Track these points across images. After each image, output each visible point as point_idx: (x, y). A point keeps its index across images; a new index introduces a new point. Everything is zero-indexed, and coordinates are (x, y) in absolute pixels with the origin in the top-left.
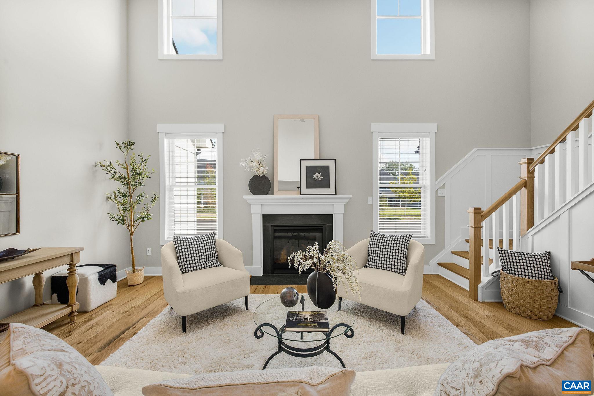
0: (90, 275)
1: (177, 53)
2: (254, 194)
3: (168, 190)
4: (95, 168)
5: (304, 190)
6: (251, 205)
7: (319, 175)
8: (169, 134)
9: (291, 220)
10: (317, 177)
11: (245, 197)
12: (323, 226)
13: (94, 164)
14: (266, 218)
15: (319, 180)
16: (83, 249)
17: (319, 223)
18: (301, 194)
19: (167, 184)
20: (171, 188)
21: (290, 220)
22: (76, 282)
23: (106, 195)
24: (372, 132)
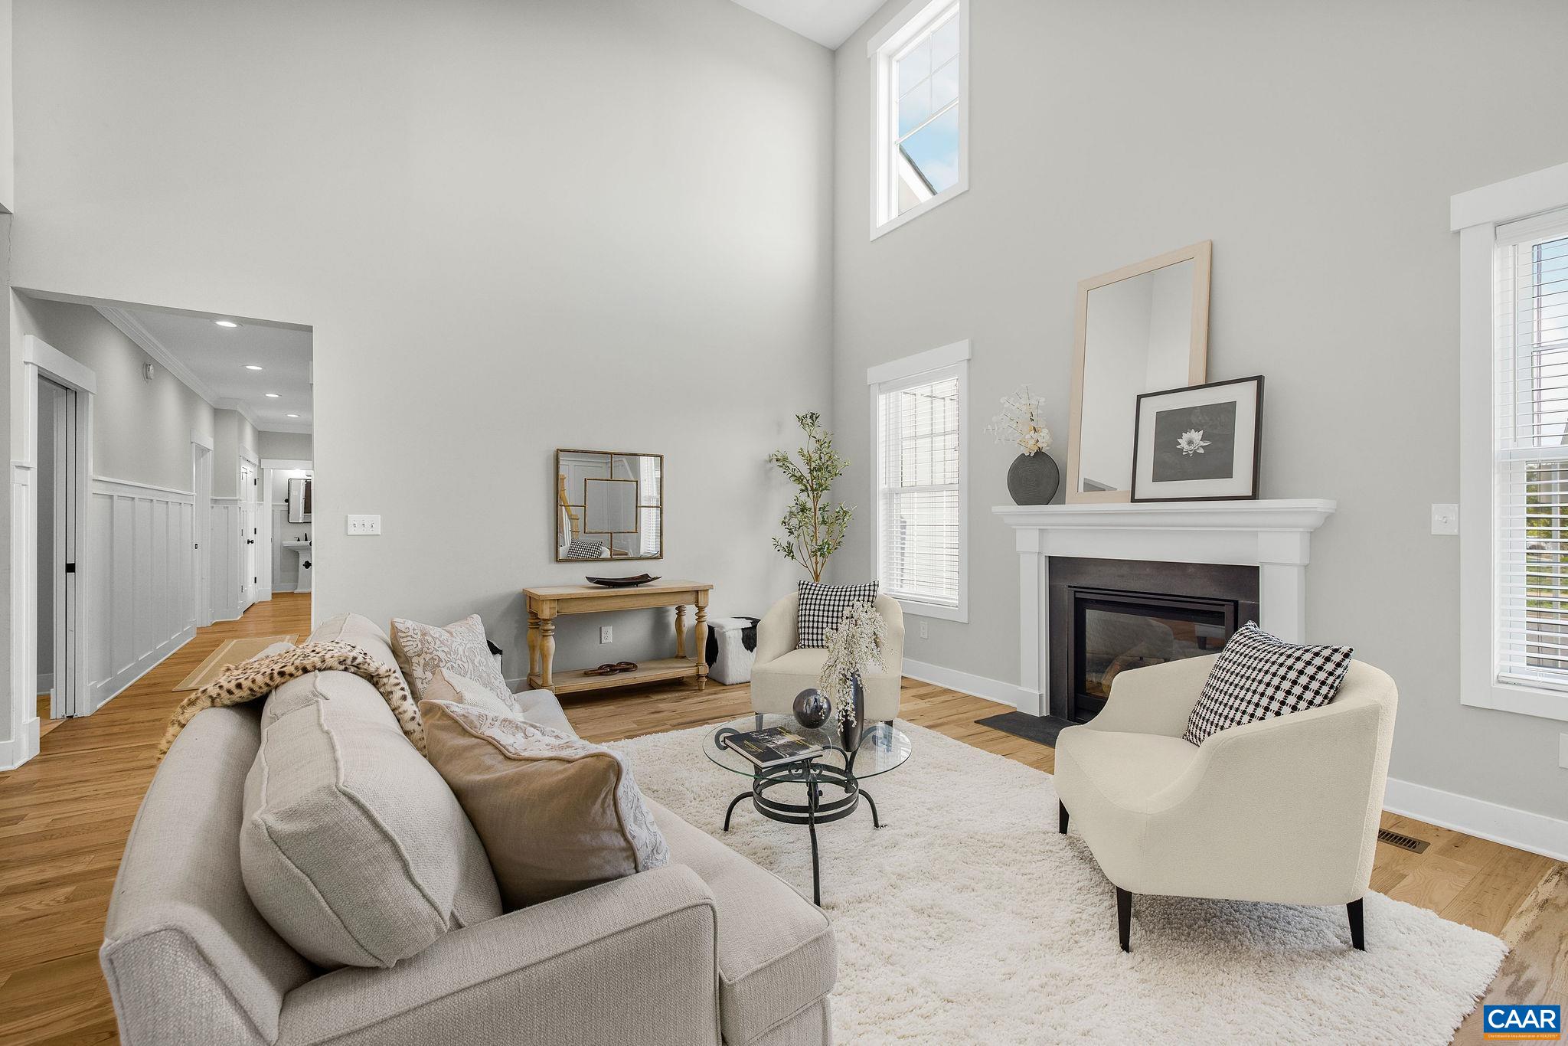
0: (730, 630)
1: (934, 193)
2: (1021, 501)
3: (886, 498)
4: (770, 465)
5: (1147, 487)
6: (1015, 529)
7: (1196, 436)
8: (887, 386)
9: (1123, 576)
10: (1190, 443)
11: (996, 509)
12: (1223, 605)
13: (767, 458)
14: (1058, 566)
15: (1195, 452)
16: (712, 587)
17: (1212, 591)
18: (1133, 500)
19: (882, 485)
20: (891, 495)
21: (1119, 576)
22: (702, 634)
23: (789, 509)
24: (1458, 233)
